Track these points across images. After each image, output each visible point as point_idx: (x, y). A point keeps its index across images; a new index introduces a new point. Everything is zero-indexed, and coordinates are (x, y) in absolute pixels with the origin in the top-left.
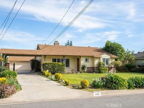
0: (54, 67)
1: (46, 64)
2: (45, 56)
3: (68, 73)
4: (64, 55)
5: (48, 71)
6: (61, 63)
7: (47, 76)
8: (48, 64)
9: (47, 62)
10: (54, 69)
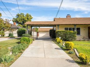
0: (65, 34)
1: (59, 31)
2: (58, 25)
3: (80, 40)
4: (75, 24)
5: (60, 38)
6: (72, 31)
7: (58, 43)
8: (60, 32)
9: (60, 31)
10: (66, 36)
